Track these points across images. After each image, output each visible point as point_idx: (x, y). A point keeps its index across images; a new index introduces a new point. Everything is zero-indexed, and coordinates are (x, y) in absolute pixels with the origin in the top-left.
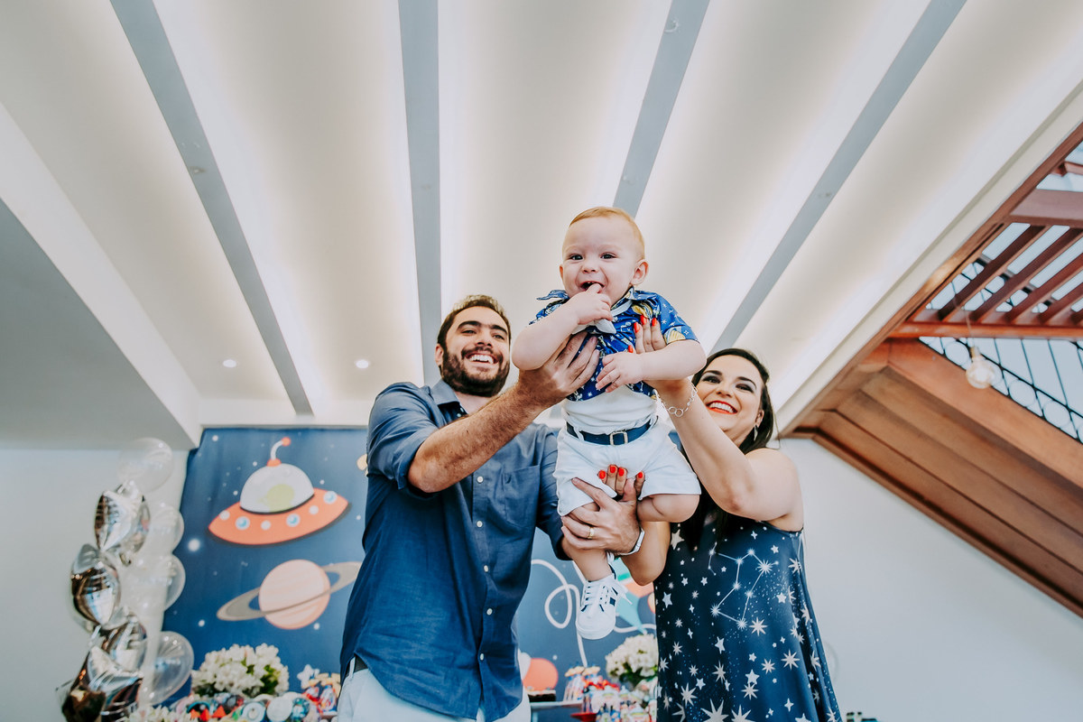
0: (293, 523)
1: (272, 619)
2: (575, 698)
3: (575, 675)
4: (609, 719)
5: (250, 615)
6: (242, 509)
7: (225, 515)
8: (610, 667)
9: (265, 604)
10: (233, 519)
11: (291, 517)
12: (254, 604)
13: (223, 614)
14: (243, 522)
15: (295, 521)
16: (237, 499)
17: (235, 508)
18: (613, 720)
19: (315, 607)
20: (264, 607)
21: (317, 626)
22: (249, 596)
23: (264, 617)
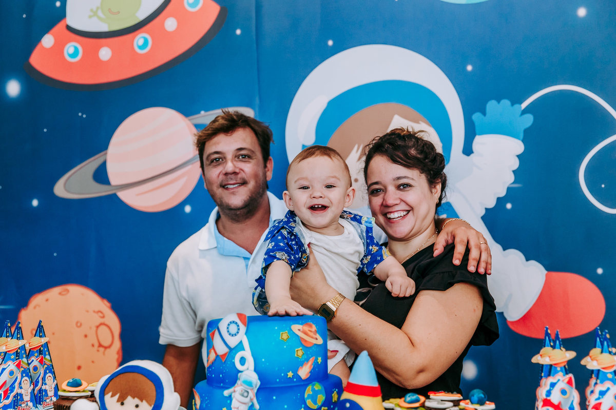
0: (141, 47)
1: (129, 198)
5: (97, 191)
6: (69, 28)
7: (48, 41)
9: (116, 175)
10: (59, 46)
11: (140, 39)
12: (101, 175)
13: (60, 189)
14: (73, 50)
15: (145, 44)
16: (61, 14)
17: (60, 27)
19: (184, 180)
20: (114, 179)
21: (188, 209)
22: (91, 165)
23: (115, 195)
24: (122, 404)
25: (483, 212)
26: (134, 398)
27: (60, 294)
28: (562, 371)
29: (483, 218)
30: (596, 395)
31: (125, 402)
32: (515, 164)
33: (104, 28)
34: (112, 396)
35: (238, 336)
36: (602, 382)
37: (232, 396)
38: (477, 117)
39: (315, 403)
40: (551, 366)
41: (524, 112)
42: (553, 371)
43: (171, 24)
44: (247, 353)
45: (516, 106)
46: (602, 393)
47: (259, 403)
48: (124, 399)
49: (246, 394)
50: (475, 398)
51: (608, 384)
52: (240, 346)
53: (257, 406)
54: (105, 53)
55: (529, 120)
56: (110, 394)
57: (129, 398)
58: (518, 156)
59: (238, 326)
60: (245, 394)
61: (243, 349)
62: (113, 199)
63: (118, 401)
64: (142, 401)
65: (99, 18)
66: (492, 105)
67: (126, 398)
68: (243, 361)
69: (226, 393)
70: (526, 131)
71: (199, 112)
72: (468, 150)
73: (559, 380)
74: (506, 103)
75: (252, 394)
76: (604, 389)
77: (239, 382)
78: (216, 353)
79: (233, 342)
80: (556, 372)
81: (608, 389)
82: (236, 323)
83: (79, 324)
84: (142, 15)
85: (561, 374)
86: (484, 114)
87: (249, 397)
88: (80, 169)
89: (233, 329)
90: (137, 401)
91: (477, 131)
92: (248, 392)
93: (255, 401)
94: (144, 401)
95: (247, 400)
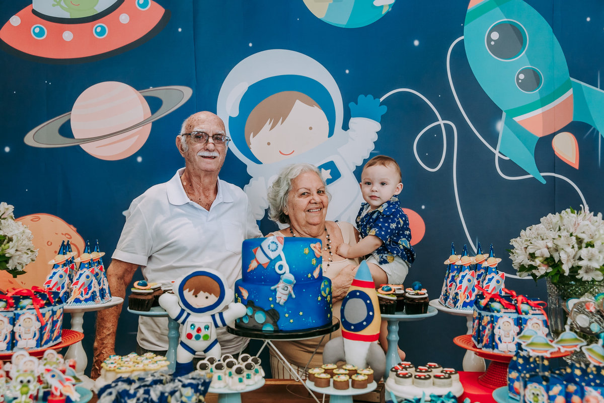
0: (100, 34)
1: (91, 149)
2: (460, 304)
3: (461, 268)
4: (543, 398)
5: (63, 142)
6: (35, 13)
7: (15, 20)
8: (519, 257)
9: (79, 130)
10: (25, 26)
11: (97, 26)
12: (66, 131)
13: (30, 139)
14: (38, 30)
15: (103, 31)
17: (26, 10)
18: (551, 398)
19: (136, 137)
20: (77, 134)
21: (139, 159)
22: (58, 121)
23: (78, 146)
24: (196, 296)
25: (354, 169)
26: (205, 292)
27: (32, 220)
28: (468, 268)
29: (354, 172)
30: (486, 281)
31: (198, 295)
32: (376, 138)
33: (67, 15)
34: (189, 291)
35: (277, 251)
36: (490, 274)
37: (277, 290)
38: (352, 105)
39: (325, 293)
40: (462, 265)
41: (382, 103)
42: (463, 269)
43: (124, 18)
44: (284, 262)
45: (377, 99)
46: (490, 280)
47: (295, 294)
48: (198, 293)
49: (286, 289)
50: (417, 287)
51: (493, 274)
52: (279, 258)
53: (294, 296)
54: (68, 36)
55: (384, 109)
56: (188, 290)
57: (202, 292)
58: (377, 132)
59: (277, 245)
60: (284, 289)
61: (281, 260)
62: (77, 150)
63: (193, 294)
64: (211, 294)
65: (62, 7)
66: (361, 98)
67: (199, 292)
68: (281, 267)
69: (273, 288)
70: (382, 116)
71: (149, 88)
72: (346, 127)
73: (467, 274)
74: (370, 97)
75: (290, 288)
76: (491, 277)
77: (281, 281)
78: (257, 262)
79: (273, 255)
80: (465, 269)
81: (493, 277)
82: (276, 243)
83: (49, 243)
84: (99, 9)
85: (467, 270)
86: (357, 103)
87: (288, 291)
88: (47, 124)
89: (273, 247)
90: (207, 294)
91: (352, 115)
92: (287, 287)
93: (292, 293)
94: (212, 294)
95: (287, 292)
